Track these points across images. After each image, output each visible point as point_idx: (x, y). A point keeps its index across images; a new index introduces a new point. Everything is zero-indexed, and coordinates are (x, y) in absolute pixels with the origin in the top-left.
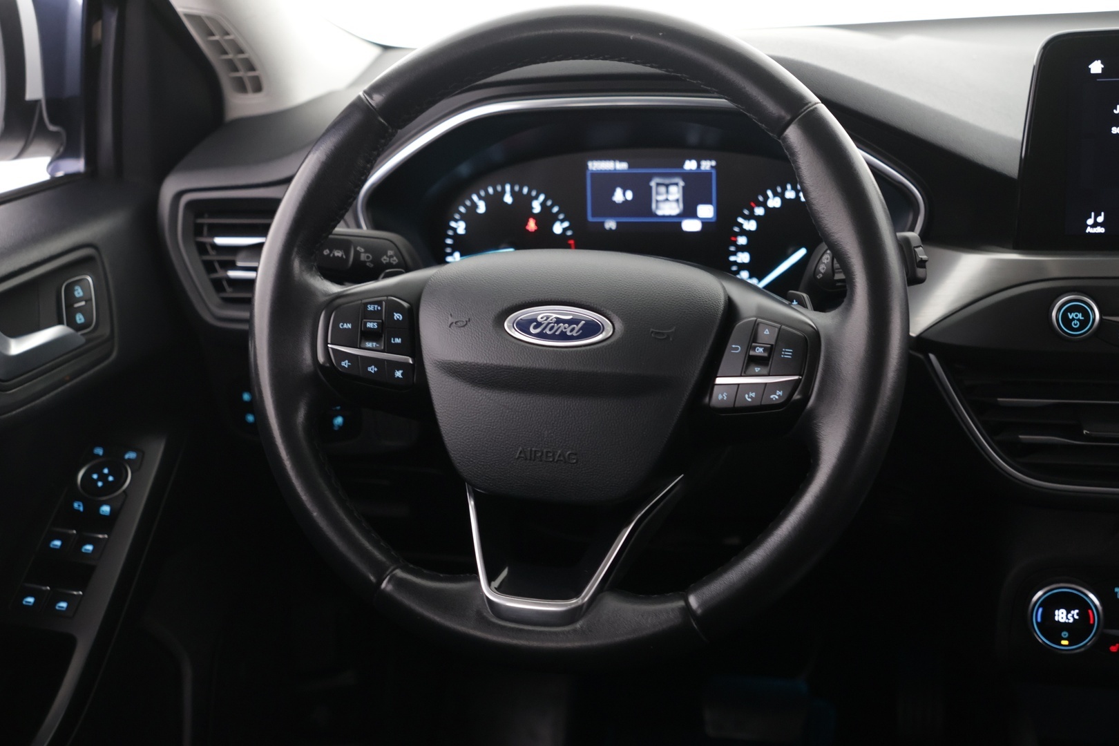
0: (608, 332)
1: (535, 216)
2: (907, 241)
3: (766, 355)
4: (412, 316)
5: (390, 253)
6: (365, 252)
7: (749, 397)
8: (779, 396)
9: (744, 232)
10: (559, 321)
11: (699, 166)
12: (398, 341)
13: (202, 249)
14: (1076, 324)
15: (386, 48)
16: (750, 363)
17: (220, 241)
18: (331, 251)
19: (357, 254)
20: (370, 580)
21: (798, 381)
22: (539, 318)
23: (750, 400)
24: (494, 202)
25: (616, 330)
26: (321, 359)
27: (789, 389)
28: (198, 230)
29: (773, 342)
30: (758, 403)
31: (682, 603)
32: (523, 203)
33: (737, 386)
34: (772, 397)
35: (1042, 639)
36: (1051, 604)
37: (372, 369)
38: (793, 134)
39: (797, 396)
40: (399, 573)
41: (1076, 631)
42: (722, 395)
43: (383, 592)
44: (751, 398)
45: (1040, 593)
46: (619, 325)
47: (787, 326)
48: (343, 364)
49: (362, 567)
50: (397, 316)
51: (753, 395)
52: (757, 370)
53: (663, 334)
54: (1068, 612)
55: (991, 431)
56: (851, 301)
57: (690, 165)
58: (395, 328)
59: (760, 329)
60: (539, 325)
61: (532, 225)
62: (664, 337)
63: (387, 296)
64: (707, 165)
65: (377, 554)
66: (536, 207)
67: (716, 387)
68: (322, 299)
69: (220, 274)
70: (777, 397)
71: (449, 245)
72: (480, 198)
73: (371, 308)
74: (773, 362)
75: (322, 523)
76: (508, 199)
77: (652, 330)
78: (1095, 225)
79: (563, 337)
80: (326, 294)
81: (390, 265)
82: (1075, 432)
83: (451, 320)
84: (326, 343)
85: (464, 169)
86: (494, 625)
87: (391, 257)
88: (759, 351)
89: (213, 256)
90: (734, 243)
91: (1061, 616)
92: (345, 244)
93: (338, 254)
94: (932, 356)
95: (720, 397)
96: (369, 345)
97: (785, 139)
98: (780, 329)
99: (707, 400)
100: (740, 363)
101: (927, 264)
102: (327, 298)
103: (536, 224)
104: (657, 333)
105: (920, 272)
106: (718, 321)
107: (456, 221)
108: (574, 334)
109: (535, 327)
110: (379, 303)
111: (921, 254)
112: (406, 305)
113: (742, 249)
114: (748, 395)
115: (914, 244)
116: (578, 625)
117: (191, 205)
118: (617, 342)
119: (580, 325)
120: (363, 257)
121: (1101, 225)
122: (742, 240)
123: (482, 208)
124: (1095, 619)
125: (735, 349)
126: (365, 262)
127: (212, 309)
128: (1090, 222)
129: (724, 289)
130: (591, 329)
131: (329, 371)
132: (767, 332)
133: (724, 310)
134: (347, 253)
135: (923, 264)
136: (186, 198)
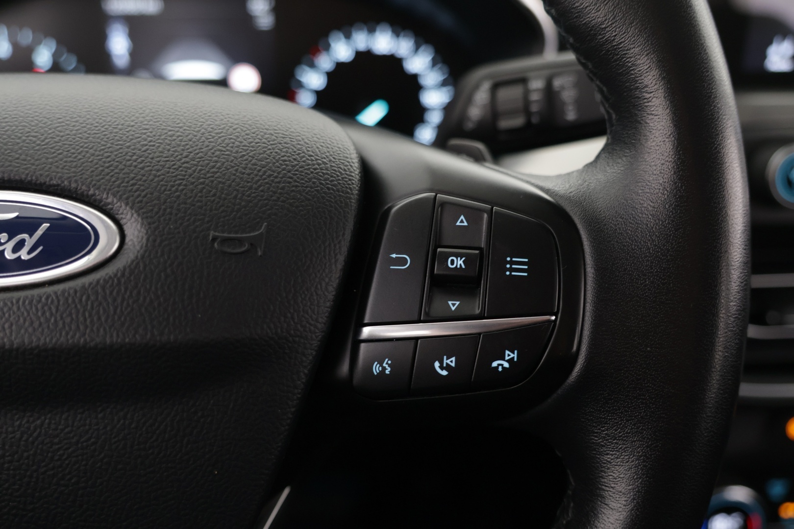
0: (107, 245)
3: (471, 271)
7: (442, 367)
8: (510, 361)
16: (438, 290)
21: (546, 326)
23: (444, 373)
25: (127, 240)
29: (482, 243)
30: (465, 379)
33: (413, 342)
34: (495, 364)
42: (381, 364)
44: (448, 368)
46: (133, 227)
51: (452, 362)
53: (240, 241)
62: (244, 249)
67: (363, 345)
70: (506, 365)
74: (488, 286)
77: (212, 233)
95: (375, 366)
98: (491, 215)
99: (345, 368)
100: (413, 291)
104: (225, 241)
108: (24, 255)
114: (441, 363)
118: (133, 269)
119: (39, 232)
125: (397, 261)
130: (66, 240)
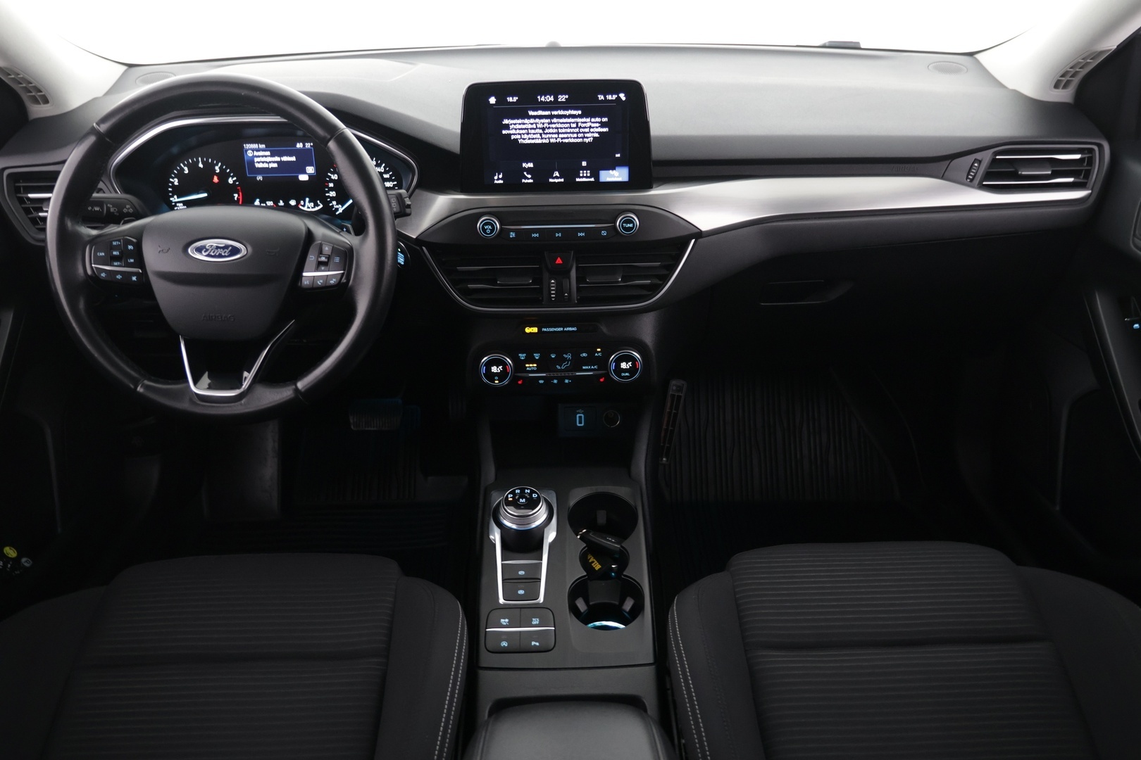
0: (244, 252)
1: (217, 174)
2: (400, 195)
3: (326, 260)
4: (138, 246)
5: (128, 206)
6: (113, 207)
7: (320, 283)
9: (332, 181)
10: (217, 248)
11: (304, 146)
12: (132, 261)
13: (21, 201)
14: (488, 231)
15: (130, 66)
16: (320, 265)
17: (31, 196)
18: (92, 208)
19: (108, 209)
20: (131, 388)
21: (343, 274)
22: (207, 247)
24: (193, 167)
26: (89, 272)
27: (339, 277)
28: (17, 190)
29: (330, 254)
30: (324, 285)
31: (294, 387)
32: (209, 168)
33: (313, 277)
34: (331, 282)
35: (485, 380)
36: (489, 364)
37: (119, 277)
38: (332, 145)
39: (344, 280)
40: (146, 382)
41: (502, 376)
43: (139, 393)
45: (485, 358)
46: (250, 249)
47: (338, 245)
48: (102, 275)
49: (126, 381)
50: (130, 247)
51: (321, 281)
52: (323, 268)
53: (273, 252)
54: (498, 367)
55: (454, 283)
56: (367, 233)
57: (299, 145)
58: (130, 253)
59: (323, 247)
60: (207, 250)
61: (216, 179)
62: (274, 254)
63: (124, 236)
64: (308, 145)
65: (133, 373)
66: (217, 169)
67: (303, 277)
68: (88, 239)
69: (35, 214)
70: (334, 282)
71: (170, 192)
72: (185, 165)
73: (114, 243)
74: (331, 264)
75: (101, 360)
76: (201, 165)
77: (266, 250)
78: (498, 179)
79: (220, 256)
80: (89, 236)
81: (128, 215)
82: (494, 282)
83: (159, 249)
84: (91, 264)
85: (175, 150)
86: (199, 405)
87: (128, 209)
88: (323, 259)
89: (28, 205)
90: (328, 186)
91: (494, 369)
92: (100, 203)
93: (97, 209)
94: (424, 248)
95: (305, 283)
96: (116, 264)
97: (328, 148)
98: (333, 247)
99: (299, 284)
100: (314, 265)
101: (411, 207)
102: (91, 238)
103: (218, 179)
105: (408, 211)
106: (302, 244)
107: (173, 178)
108: (226, 254)
109: (205, 252)
110: (119, 241)
111: (408, 202)
112: (134, 240)
113: (331, 189)
114: (319, 281)
115: (404, 196)
116: (243, 402)
117: (9, 176)
118: (249, 257)
119: (229, 249)
120: (112, 210)
121: (501, 179)
122: (331, 185)
123: (186, 171)
124: (509, 369)
125: (311, 258)
126: (113, 213)
127: (29, 234)
128: (496, 178)
129: (305, 225)
130: (235, 251)
131: (94, 279)
132: (327, 249)
133: (306, 236)
134: (102, 207)
135: (409, 206)
136: (6, 173)
